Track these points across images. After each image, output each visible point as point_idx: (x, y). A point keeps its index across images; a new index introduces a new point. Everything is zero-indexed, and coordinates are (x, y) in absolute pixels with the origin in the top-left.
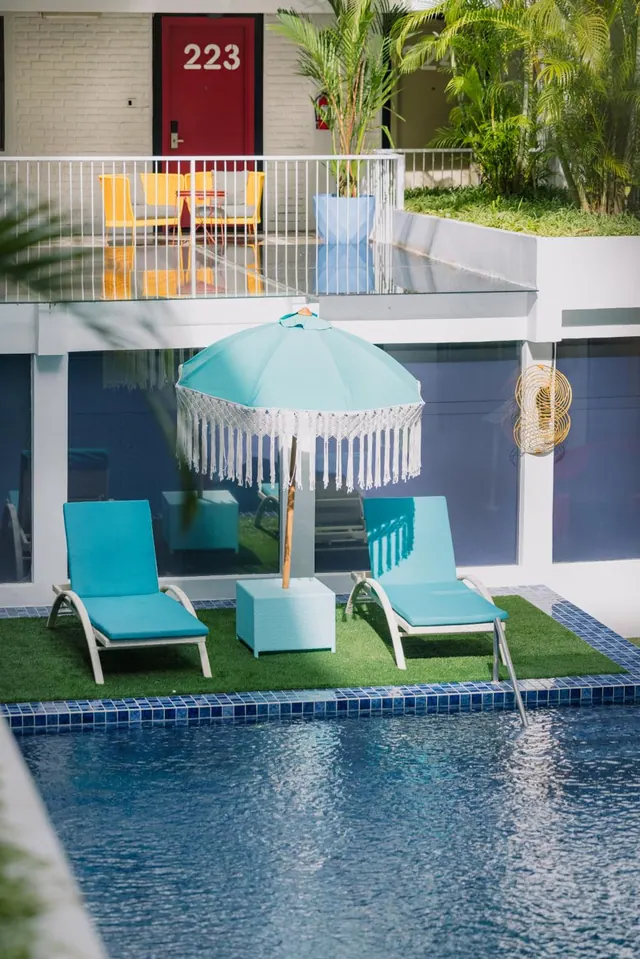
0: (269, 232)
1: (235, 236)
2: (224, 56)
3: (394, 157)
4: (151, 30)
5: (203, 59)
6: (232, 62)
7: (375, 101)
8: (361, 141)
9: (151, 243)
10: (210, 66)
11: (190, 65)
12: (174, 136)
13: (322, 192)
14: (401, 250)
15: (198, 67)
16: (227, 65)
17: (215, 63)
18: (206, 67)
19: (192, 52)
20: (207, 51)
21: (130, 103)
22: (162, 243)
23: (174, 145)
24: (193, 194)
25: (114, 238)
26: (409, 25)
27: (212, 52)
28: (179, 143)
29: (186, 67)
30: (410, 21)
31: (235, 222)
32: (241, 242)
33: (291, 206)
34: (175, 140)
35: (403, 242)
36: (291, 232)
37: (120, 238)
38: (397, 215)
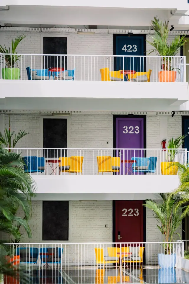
0: (147, 265)
1: (134, 266)
2: (134, 212)
3: (181, 242)
4: (112, 205)
5: (128, 213)
6: (136, 214)
7: (176, 226)
8: (172, 238)
9: (111, 268)
10: (130, 215)
11: (124, 215)
12: (119, 236)
13: (160, 253)
14: (183, 270)
15: (126, 215)
16: (135, 215)
17: (131, 214)
18: (129, 215)
19: (125, 211)
20: (129, 210)
21: (106, 226)
22: (115, 268)
23: (119, 239)
24: (121, 253)
25: (101, 267)
26: (179, 204)
27: (131, 211)
28: (121, 238)
29: (123, 215)
30: (179, 203)
31: (137, 262)
32: (135, 268)
33: (154, 257)
34: (119, 237)
35: (183, 268)
36: (154, 265)
37: (102, 266)
38: (182, 259)
